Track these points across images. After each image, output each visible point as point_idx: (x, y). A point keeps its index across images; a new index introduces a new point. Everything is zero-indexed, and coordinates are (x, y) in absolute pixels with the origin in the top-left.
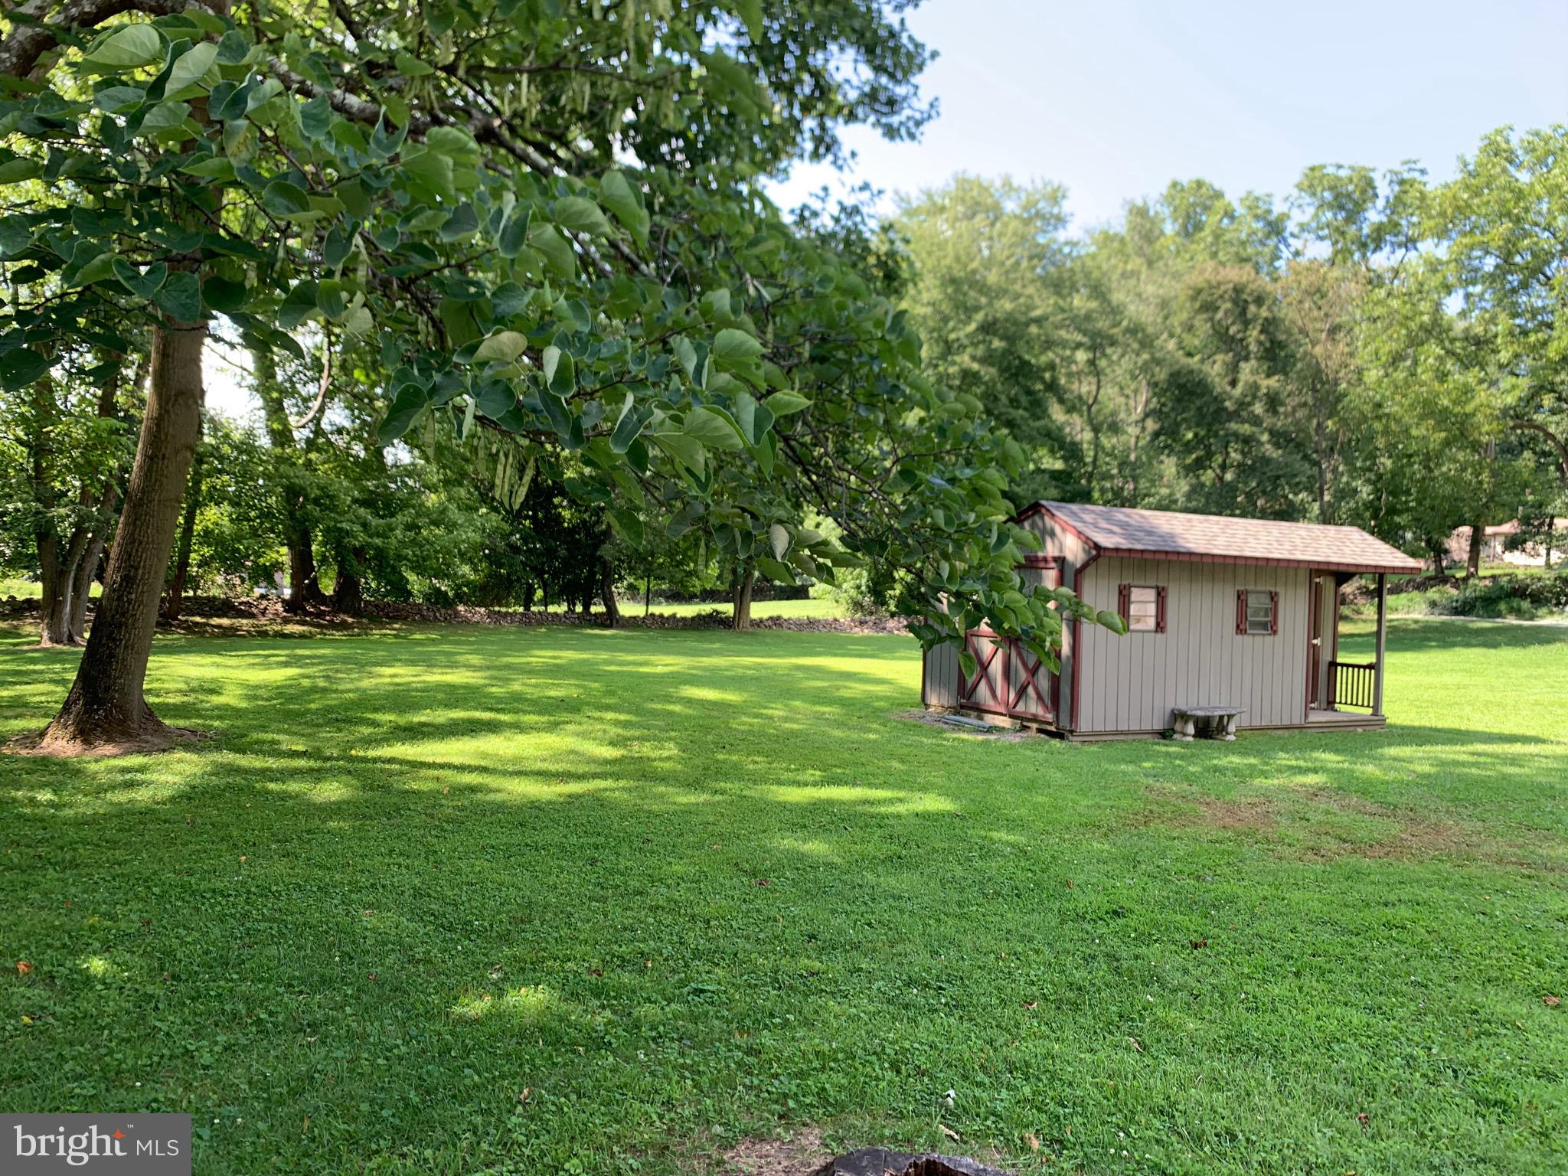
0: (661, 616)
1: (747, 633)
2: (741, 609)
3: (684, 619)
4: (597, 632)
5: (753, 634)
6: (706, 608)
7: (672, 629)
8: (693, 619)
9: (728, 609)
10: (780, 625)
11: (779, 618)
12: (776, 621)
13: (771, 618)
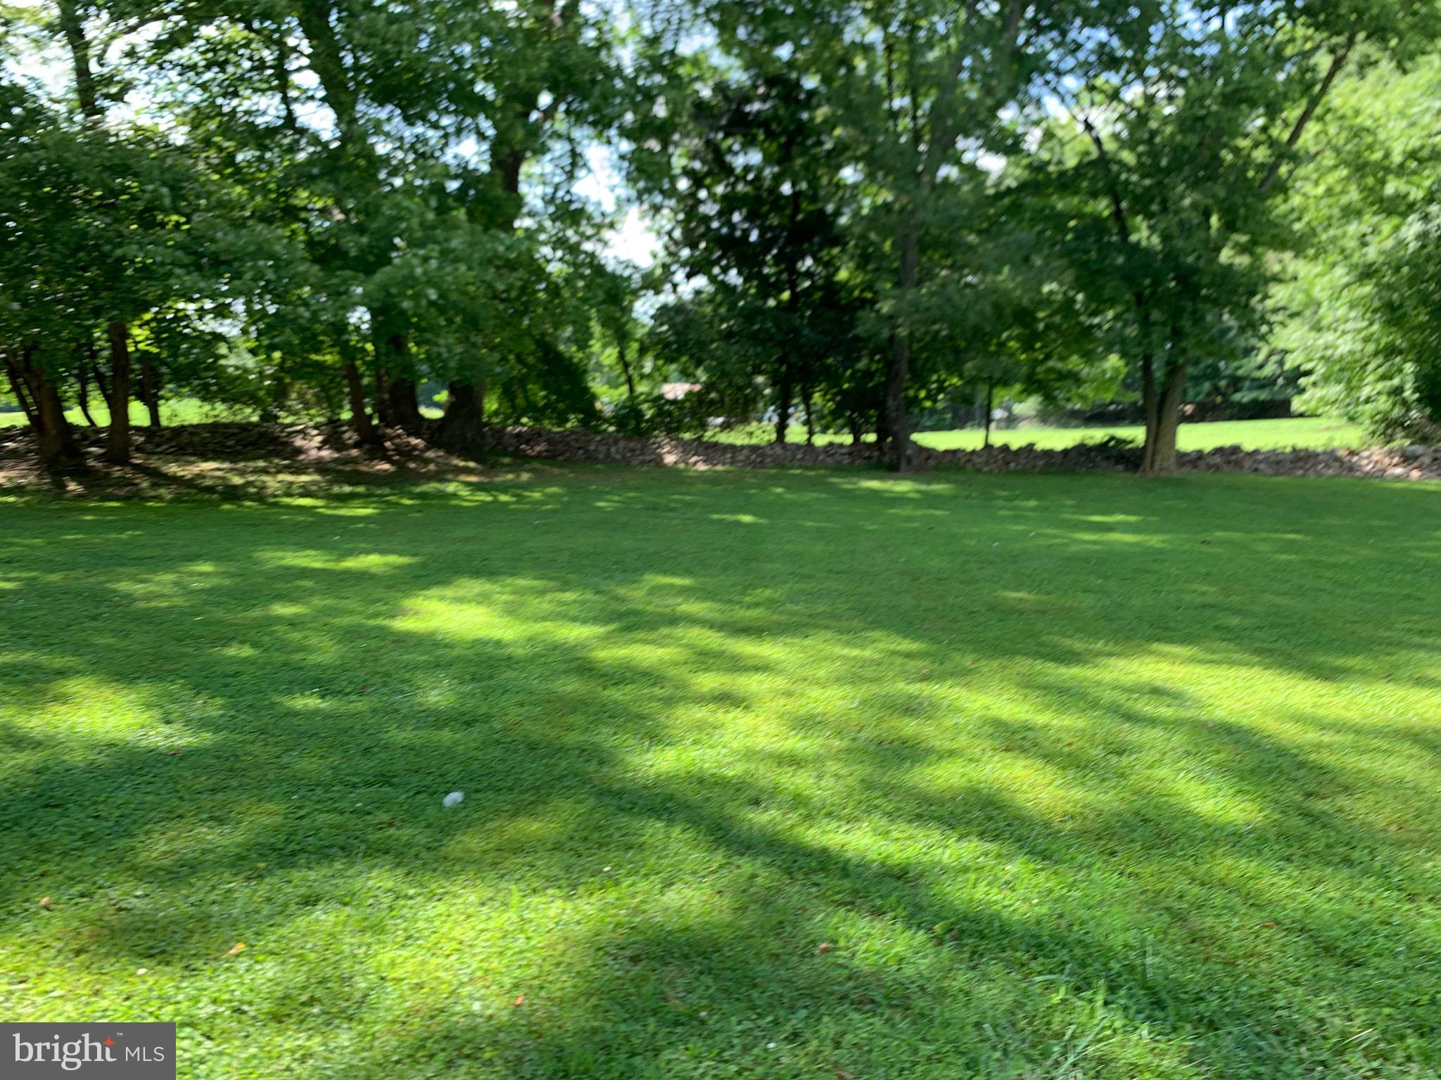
0: (1005, 448)
1: (1167, 482)
2: (1160, 434)
3: (1048, 454)
4: (875, 484)
5: (1180, 483)
6: (1097, 435)
7: (1023, 472)
8: (1066, 452)
9: (1136, 434)
10: (1238, 464)
11: (1236, 449)
12: (1230, 456)
13: (1219, 451)
